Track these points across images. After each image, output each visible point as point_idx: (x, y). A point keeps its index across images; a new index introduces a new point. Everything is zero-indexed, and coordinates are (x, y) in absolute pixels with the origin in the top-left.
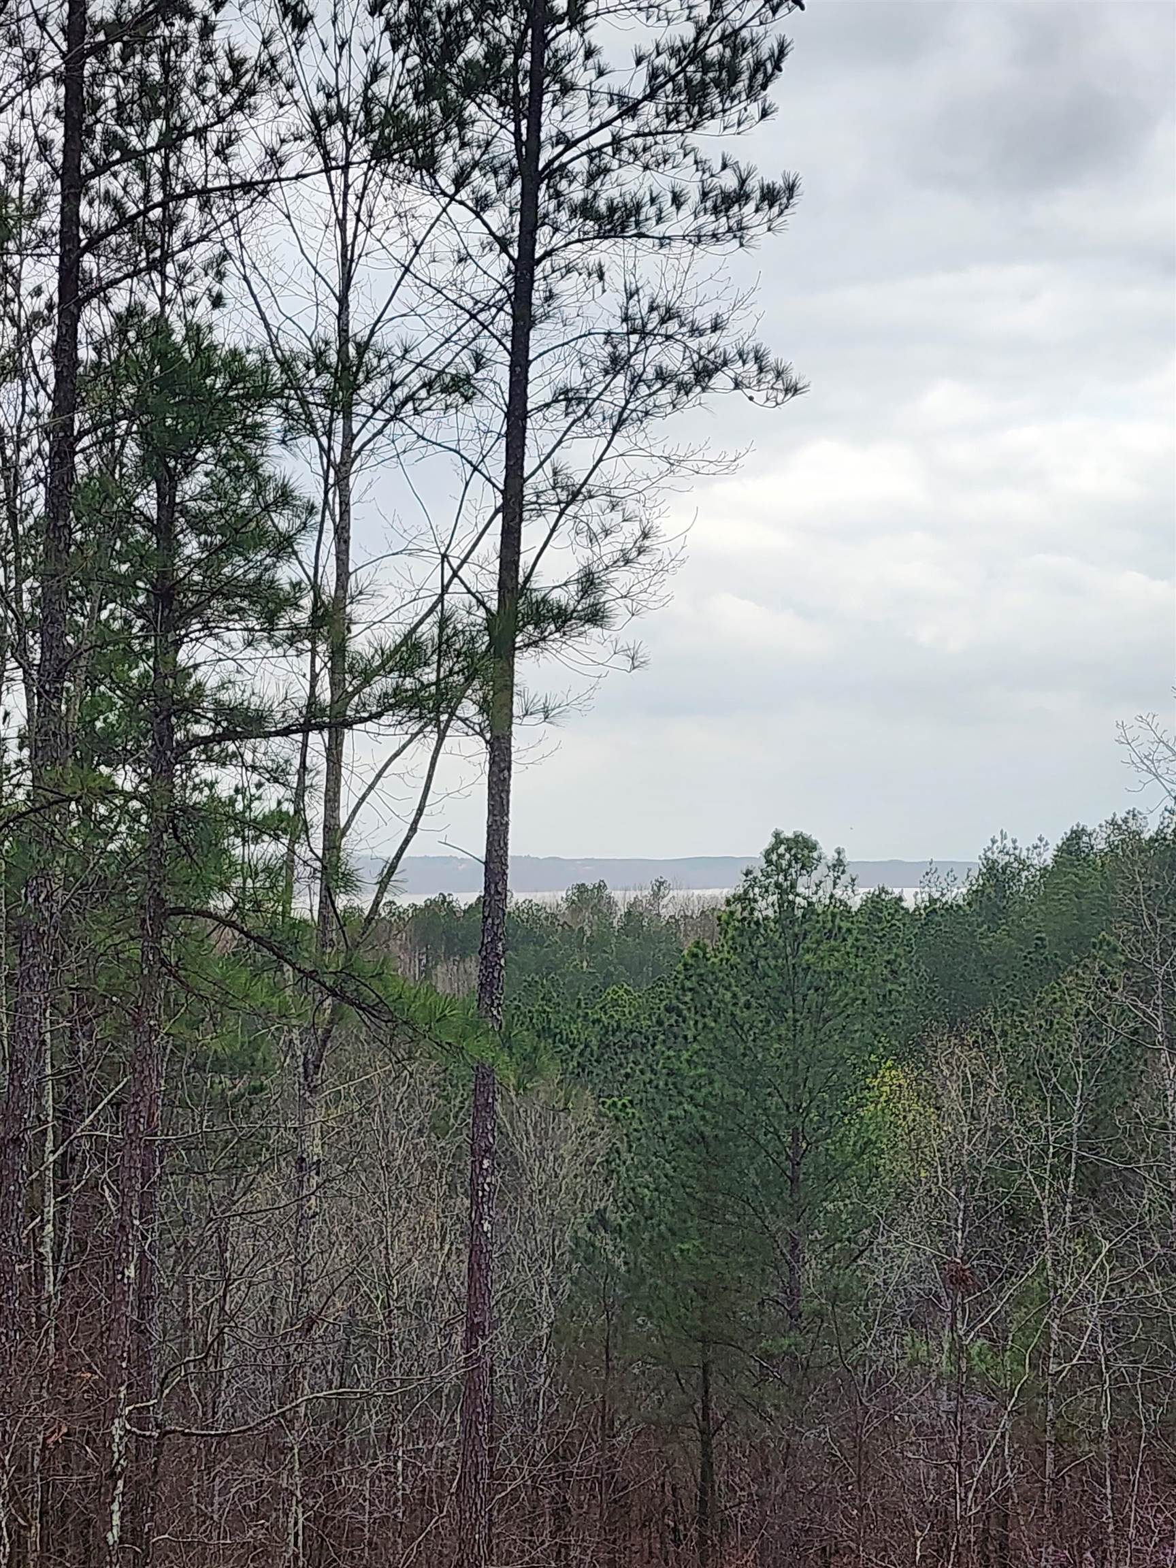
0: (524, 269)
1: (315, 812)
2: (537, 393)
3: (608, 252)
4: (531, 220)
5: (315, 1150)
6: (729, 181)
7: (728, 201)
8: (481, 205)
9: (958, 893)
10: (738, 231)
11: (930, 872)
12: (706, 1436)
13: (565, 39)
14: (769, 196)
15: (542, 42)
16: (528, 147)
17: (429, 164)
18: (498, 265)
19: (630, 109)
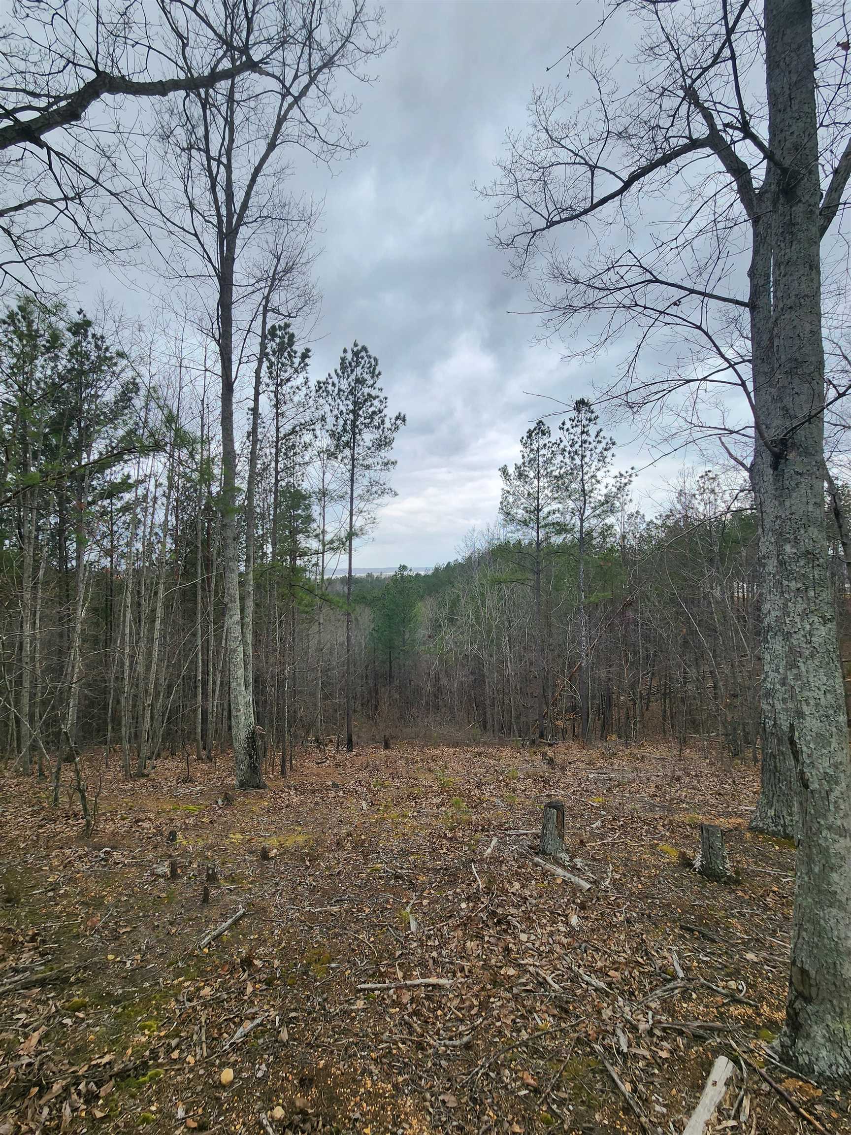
0: (352, 475)
1: (321, 564)
2: (355, 495)
3: (367, 472)
4: (353, 466)
5: (322, 621)
6: (386, 461)
7: (386, 464)
8: (345, 464)
9: (430, 573)
10: (388, 469)
11: (426, 569)
12: (390, 663)
13: (358, 437)
14: (393, 463)
15: (354, 438)
16: (353, 456)
17: (336, 458)
18: (348, 474)
19: (369, 449)
